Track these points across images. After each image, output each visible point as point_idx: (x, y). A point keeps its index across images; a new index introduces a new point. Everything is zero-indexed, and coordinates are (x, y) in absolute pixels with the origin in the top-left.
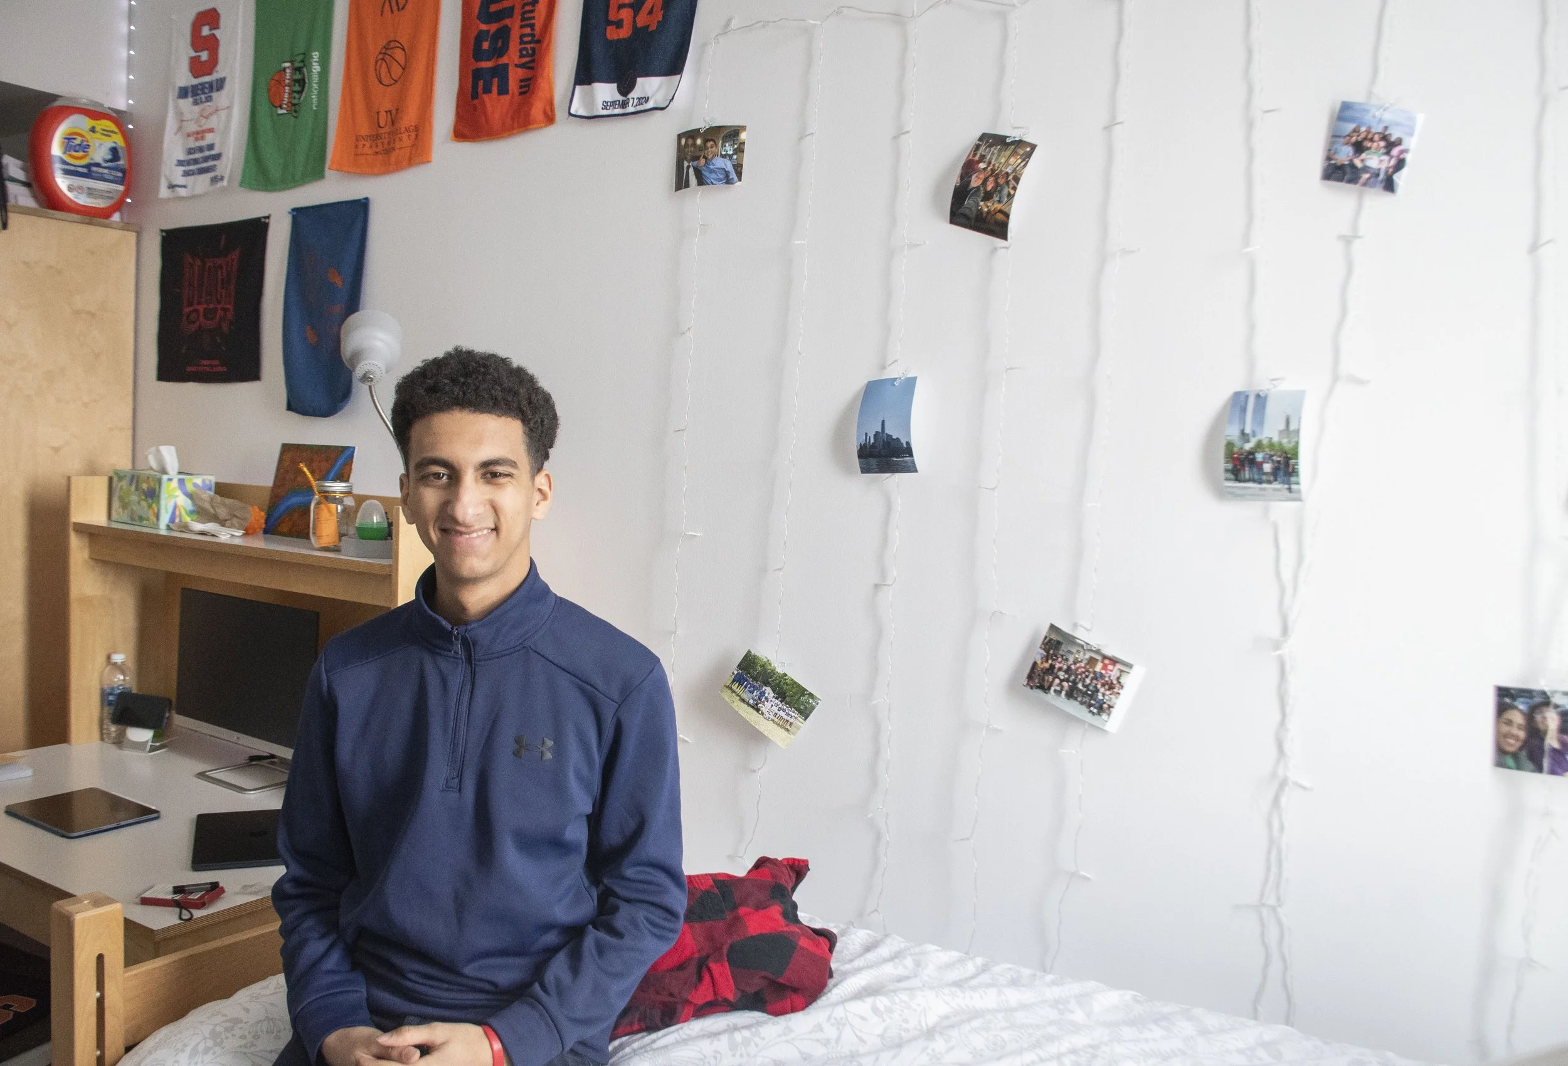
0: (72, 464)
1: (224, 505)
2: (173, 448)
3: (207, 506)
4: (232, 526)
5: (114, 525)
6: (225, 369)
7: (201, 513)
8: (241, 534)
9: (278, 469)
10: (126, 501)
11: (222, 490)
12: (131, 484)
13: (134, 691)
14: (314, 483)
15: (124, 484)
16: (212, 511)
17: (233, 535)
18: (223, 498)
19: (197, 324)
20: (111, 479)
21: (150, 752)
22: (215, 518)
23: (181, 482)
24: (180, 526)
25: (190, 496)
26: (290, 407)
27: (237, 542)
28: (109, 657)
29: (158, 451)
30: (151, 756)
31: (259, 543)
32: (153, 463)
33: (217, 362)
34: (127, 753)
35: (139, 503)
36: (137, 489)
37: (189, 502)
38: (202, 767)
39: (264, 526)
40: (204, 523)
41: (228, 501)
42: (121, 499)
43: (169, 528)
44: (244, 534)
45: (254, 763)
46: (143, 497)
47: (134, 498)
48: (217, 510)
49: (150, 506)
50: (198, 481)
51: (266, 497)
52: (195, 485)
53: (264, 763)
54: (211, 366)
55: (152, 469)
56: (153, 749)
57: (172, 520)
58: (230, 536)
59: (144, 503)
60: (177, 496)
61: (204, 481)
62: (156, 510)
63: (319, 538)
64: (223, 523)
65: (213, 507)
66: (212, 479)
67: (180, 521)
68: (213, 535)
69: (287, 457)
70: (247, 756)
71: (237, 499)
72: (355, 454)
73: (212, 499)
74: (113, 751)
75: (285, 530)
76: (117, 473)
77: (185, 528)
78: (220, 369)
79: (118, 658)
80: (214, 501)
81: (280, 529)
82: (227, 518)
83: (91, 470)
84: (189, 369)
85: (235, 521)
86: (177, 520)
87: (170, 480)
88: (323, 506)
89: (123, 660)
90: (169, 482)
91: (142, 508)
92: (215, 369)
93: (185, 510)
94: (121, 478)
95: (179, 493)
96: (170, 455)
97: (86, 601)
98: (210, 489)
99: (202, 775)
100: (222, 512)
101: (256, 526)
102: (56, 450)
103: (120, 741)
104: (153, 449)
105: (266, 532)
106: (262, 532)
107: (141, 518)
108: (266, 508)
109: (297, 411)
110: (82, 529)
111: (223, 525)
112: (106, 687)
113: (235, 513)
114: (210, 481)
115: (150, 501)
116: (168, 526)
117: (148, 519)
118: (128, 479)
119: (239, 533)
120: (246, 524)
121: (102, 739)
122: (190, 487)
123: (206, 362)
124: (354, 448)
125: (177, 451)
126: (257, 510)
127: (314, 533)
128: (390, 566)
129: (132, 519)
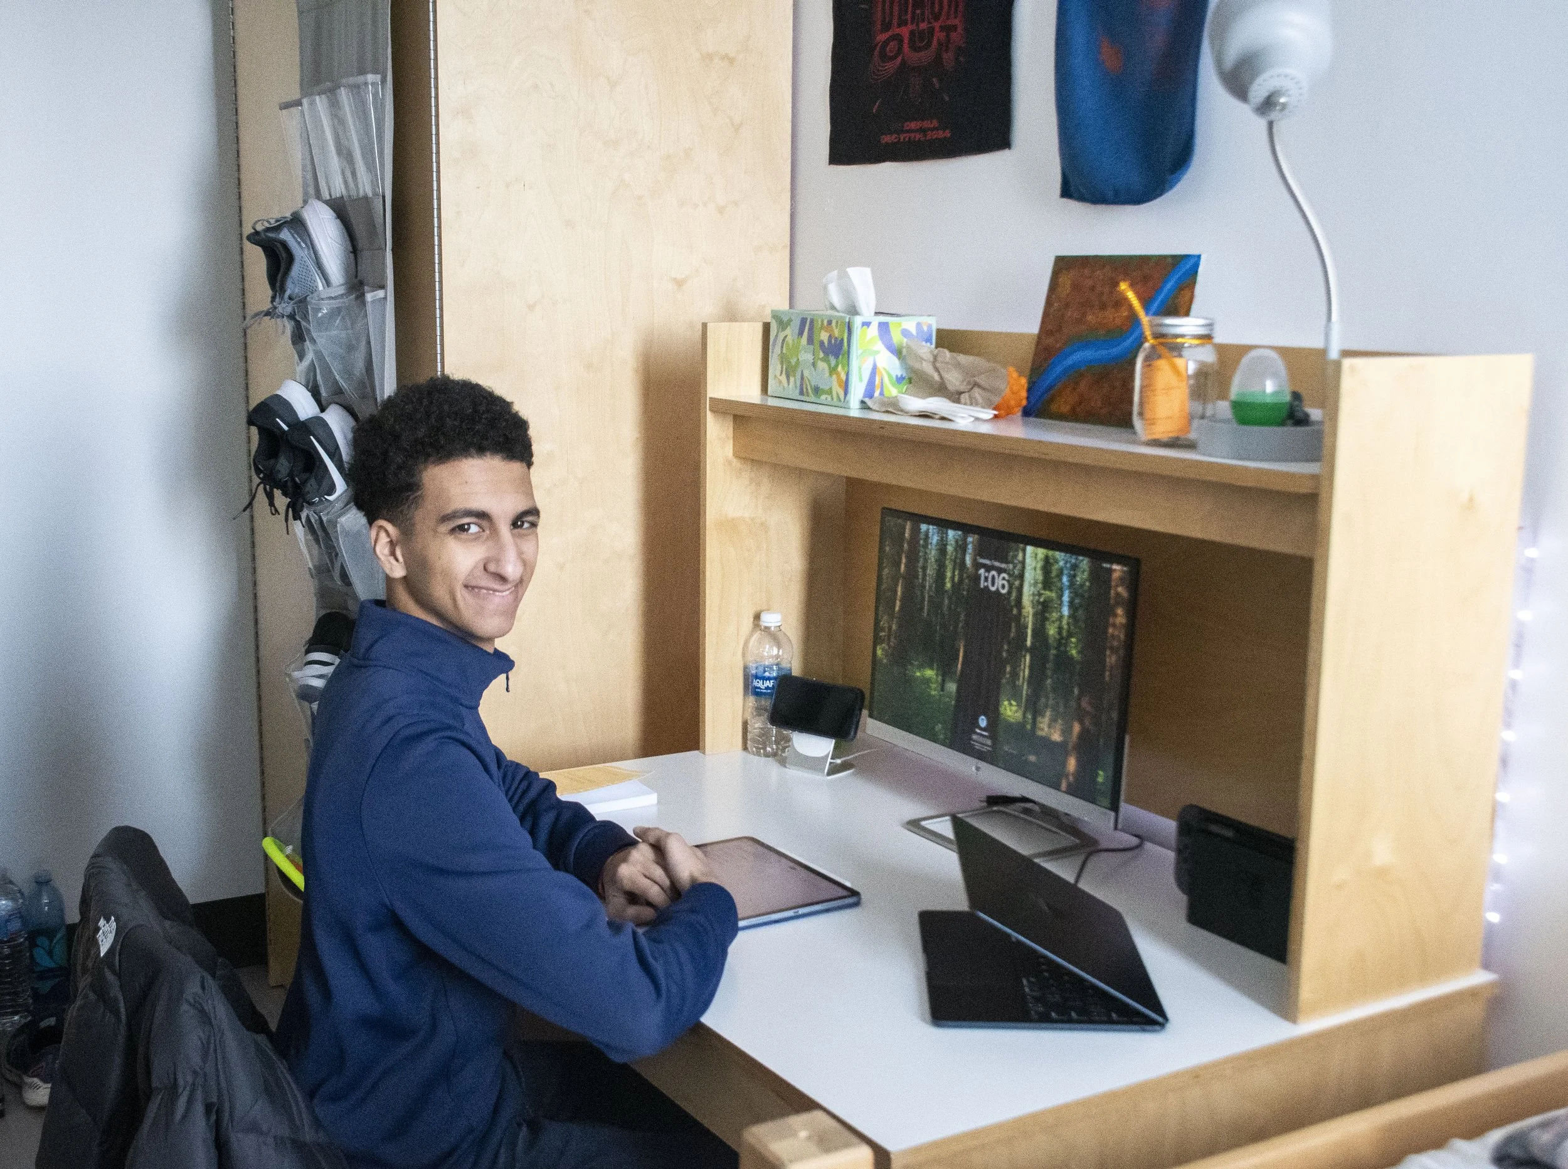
0: (704, 308)
1: (958, 365)
2: (867, 271)
3: (928, 368)
4: (973, 402)
5: (771, 402)
6: (948, 134)
7: (916, 381)
8: (991, 416)
9: (1049, 302)
10: (793, 361)
11: (947, 340)
12: (801, 333)
13: (796, 671)
14: (1145, 319)
15: (790, 333)
16: (936, 377)
17: (977, 419)
18: (955, 354)
19: (899, 59)
20: (767, 328)
21: (829, 774)
22: (940, 389)
23: (884, 328)
24: (883, 404)
25: (898, 352)
26: (1067, 191)
27: (985, 429)
28: (757, 617)
29: (843, 276)
30: (831, 781)
31: (1016, 430)
32: (836, 299)
33: (935, 123)
34: (793, 773)
35: (814, 365)
36: (810, 341)
37: (896, 361)
38: (913, 809)
39: (1024, 403)
40: (924, 399)
41: (962, 358)
42: (783, 358)
43: (864, 405)
44: (996, 416)
45: (995, 808)
46: (821, 355)
47: (806, 356)
48: (946, 376)
49: (833, 370)
50: (910, 325)
51: (1027, 352)
52: (905, 333)
53: (1009, 809)
54: (923, 131)
55: (833, 308)
56: (834, 770)
57: (869, 393)
58: (973, 419)
59: (822, 365)
60: (878, 352)
61: (919, 325)
62: (844, 377)
63: (1152, 422)
64: (955, 397)
65: (937, 370)
66: (933, 323)
67: (882, 394)
68: (943, 418)
69: (1066, 280)
70: (984, 797)
71: (978, 355)
72: (1201, 269)
73: (935, 357)
74: (772, 768)
75: (1065, 409)
76: (776, 316)
77: (893, 406)
78: (941, 134)
79: (771, 620)
80: (939, 359)
81: (1054, 407)
82: (962, 388)
83: (731, 315)
84: (887, 139)
85: (977, 392)
86: (877, 394)
87: (867, 324)
88: (1162, 364)
89: (779, 624)
90: (865, 327)
91: (819, 373)
92: (931, 135)
93: (889, 375)
94: (783, 325)
95: (880, 346)
96: (862, 280)
97: (731, 526)
98: (928, 340)
99: (915, 825)
100: (954, 379)
101: (1012, 403)
102: (680, 283)
103: (781, 755)
104: (834, 274)
105: (1027, 413)
106: (1020, 414)
107: (817, 391)
108: (1028, 372)
109: (1082, 198)
110: (723, 408)
111: (957, 401)
112: (752, 665)
113: (976, 379)
114: (930, 326)
115: (833, 361)
116: (863, 402)
117: (829, 392)
118: (796, 323)
119: (989, 414)
120: (997, 400)
121: (745, 748)
122: (897, 337)
123: (913, 125)
124: (1199, 257)
125: (873, 273)
126: (1015, 375)
127: (1141, 414)
128: (1315, 477)
129: (801, 393)
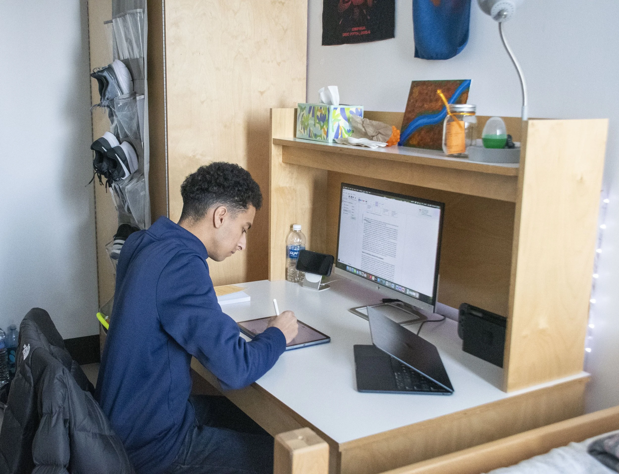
0: (272, 103)
1: (372, 125)
2: (336, 87)
3: (360, 126)
4: (378, 140)
5: (298, 140)
6: (369, 32)
7: (355, 131)
8: (385, 145)
9: (409, 100)
10: (306, 124)
11: (368, 115)
12: (309, 113)
13: (307, 248)
14: (447, 105)
15: (305, 112)
16: (363, 130)
17: (379, 147)
18: (371, 121)
20: (296, 110)
21: (320, 289)
22: (365, 135)
23: (343, 110)
24: (341, 140)
25: (348, 120)
26: (417, 55)
27: (383, 150)
28: (292, 227)
29: (327, 89)
30: (321, 292)
31: (395, 151)
32: (324, 99)
33: (364, 28)
34: (305, 289)
35: (314, 125)
36: (313, 116)
37: (347, 123)
38: (353, 304)
39: (399, 140)
40: (358, 138)
41: (374, 123)
42: (302, 123)
43: (334, 141)
44: (387, 146)
45: (386, 304)
46: (317, 121)
47: (311, 122)
48: (367, 129)
49: (322, 127)
50: (353, 109)
51: (400, 120)
52: (351, 112)
53: (392, 304)
54: (359, 31)
55: (322, 102)
56: (322, 288)
57: (337, 136)
58: (378, 147)
59: (317, 125)
60: (340, 120)
61: (357, 109)
62: (326, 130)
63: (449, 147)
64: (371, 138)
65: (364, 127)
66: (362, 108)
67: (342, 137)
68: (366, 146)
69: (416, 90)
70: (381, 299)
71: (380, 121)
72: (471, 86)
73: (363, 122)
74: (297, 288)
75: (415, 142)
76: (299, 105)
77: (346, 142)
78: (366, 32)
79: (297, 228)
80: (365, 122)
81: (411, 142)
82: (374, 134)
83: (283, 105)
84: (344, 35)
85: (380, 136)
86: (340, 137)
87: (336, 109)
88: (454, 123)
89: (300, 229)
90: (335, 110)
91: (316, 129)
92: (362, 33)
93: (345, 129)
94: (302, 109)
95: (341, 118)
96: (334, 91)
97: (281, 190)
98: (361, 115)
99: (353, 310)
100: (370, 131)
101: (394, 140)
102: (262, 93)
103: (301, 282)
104: (323, 88)
105: (400, 144)
106: (397, 145)
107: (316, 136)
108: (400, 128)
109: (423, 57)
110: (279, 143)
111: (372, 139)
112: (289, 246)
113: (380, 131)
114: (361, 109)
115: (322, 124)
116: (334, 140)
117: (321, 136)
118: (307, 109)
119: (384, 144)
120: (387, 139)
121: (287, 279)
122: (348, 114)
123: (355, 29)
124: (470, 80)
125: (338, 88)
126: (395, 129)
127: (446, 144)
128: (517, 169)
129: (310, 136)
